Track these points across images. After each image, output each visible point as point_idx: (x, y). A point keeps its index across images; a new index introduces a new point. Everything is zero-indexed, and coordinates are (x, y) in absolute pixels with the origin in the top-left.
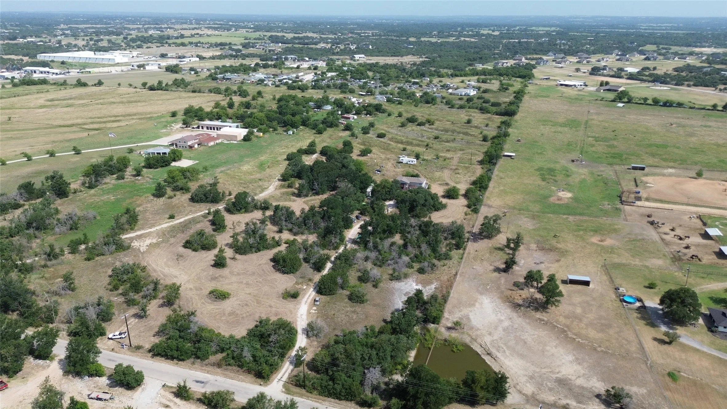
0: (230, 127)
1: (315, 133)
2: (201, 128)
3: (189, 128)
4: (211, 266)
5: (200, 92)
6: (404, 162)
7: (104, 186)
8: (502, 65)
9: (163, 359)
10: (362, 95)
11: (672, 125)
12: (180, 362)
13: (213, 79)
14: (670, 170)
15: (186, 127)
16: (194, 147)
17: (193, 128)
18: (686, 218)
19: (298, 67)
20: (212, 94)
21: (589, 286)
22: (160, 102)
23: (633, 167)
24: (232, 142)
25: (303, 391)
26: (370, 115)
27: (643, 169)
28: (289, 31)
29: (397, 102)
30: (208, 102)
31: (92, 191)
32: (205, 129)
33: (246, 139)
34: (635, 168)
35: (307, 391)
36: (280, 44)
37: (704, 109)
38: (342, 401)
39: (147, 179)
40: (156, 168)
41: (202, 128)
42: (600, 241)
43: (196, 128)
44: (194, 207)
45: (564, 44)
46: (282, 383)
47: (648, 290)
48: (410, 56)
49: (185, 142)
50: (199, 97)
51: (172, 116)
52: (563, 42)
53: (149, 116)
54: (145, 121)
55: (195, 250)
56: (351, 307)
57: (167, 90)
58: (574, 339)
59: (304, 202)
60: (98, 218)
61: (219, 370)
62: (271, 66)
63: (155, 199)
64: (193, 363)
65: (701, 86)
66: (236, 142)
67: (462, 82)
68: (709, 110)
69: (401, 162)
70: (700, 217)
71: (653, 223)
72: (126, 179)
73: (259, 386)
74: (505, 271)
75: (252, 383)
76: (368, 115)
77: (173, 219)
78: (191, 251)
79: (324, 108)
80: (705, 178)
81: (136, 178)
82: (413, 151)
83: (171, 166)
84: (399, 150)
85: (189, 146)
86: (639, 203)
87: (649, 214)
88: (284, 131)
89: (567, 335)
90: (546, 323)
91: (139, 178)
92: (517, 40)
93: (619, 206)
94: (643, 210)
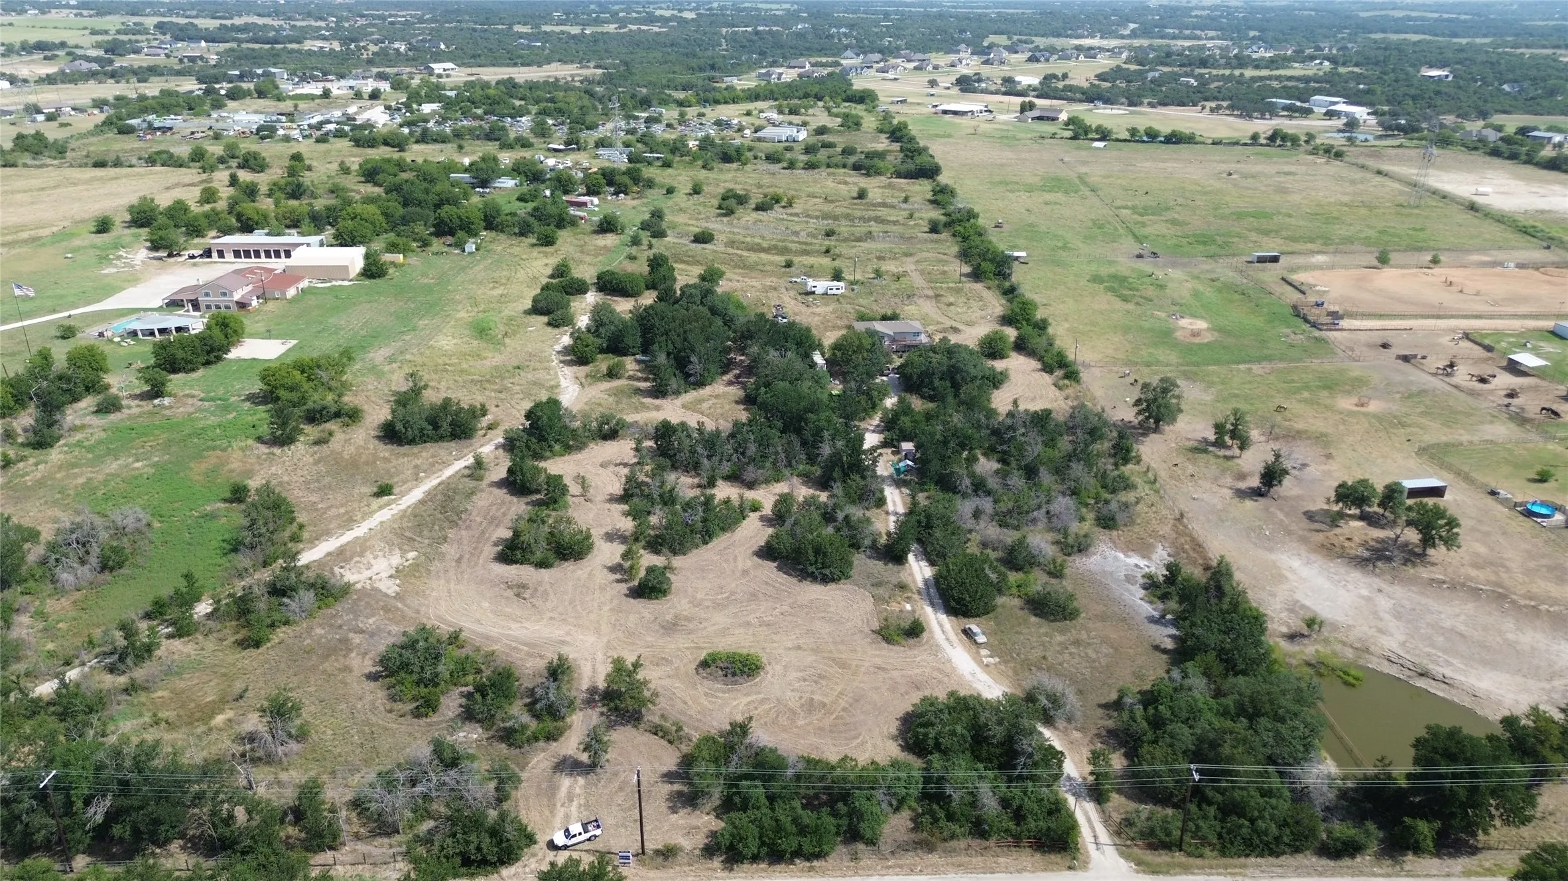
0: (308, 245)
1: (534, 245)
2: (215, 254)
3: (180, 259)
4: (627, 596)
5: (117, 164)
6: (819, 290)
7: (79, 436)
8: (779, 79)
9: (763, 866)
10: (556, 150)
11: (1230, 174)
12: (815, 863)
13: (121, 132)
14: (1320, 259)
15: (170, 255)
16: (250, 305)
17: (193, 257)
18: (1445, 340)
19: (326, 94)
20: (158, 168)
21: (1442, 496)
22: (25, 197)
23: (1259, 257)
24: (334, 283)
25: (1179, 857)
26: (626, 194)
27: (1275, 259)
28: (194, 13)
29: (660, 163)
30: (168, 188)
31: (55, 455)
32: (229, 257)
33: (373, 270)
34: (1261, 260)
35: (1189, 855)
36: (203, 44)
37: (1236, 143)
38: (1283, 858)
39: (190, 401)
40: (193, 370)
41: (221, 254)
42: (1357, 405)
43: (201, 256)
44: (415, 455)
45: (845, 34)
46: (1111, 852)
47: (1540, 485)
48: (554, 65)
49: (224, 294)
50: (127, 176)
51: (99, 232)
53: (25, 235)
54: (25, 250)
55: (542, 564)
56: (1062, 632)
57: (13, 165)
58: (1533, 607)
59: (684, 406)
60: (156, 525)
61: (934, 858)
62: (248, 93)
63: (277, 451)
64: (855, 857)
65: (1173, 104)
66: (346, 283)
67: (748, 114)
68: (1245, 144)
69: (813, 293)
70: (1467, 336)
71: (1406, 359)
72: (129, 407)
73: (1069, 872)
74: (1261, 495)
75: (1045, 870)
76: (622, 195)
77: (390, 494)
78: (532, 569)
79: (497, 185)
80: (1392, 267)
81: (156, 402)
82: (812, 267)
83: (231, 360)
84: (777, 265)
85: (237, 303)
86: (1344, 323)
87: (1380, 342)
88: (449, 245)
89: (1513, 602)
90: (1453, 587)
91: (167, 401)
92: (749, 29)
93: (1317, 333)
94: (1363, 337)
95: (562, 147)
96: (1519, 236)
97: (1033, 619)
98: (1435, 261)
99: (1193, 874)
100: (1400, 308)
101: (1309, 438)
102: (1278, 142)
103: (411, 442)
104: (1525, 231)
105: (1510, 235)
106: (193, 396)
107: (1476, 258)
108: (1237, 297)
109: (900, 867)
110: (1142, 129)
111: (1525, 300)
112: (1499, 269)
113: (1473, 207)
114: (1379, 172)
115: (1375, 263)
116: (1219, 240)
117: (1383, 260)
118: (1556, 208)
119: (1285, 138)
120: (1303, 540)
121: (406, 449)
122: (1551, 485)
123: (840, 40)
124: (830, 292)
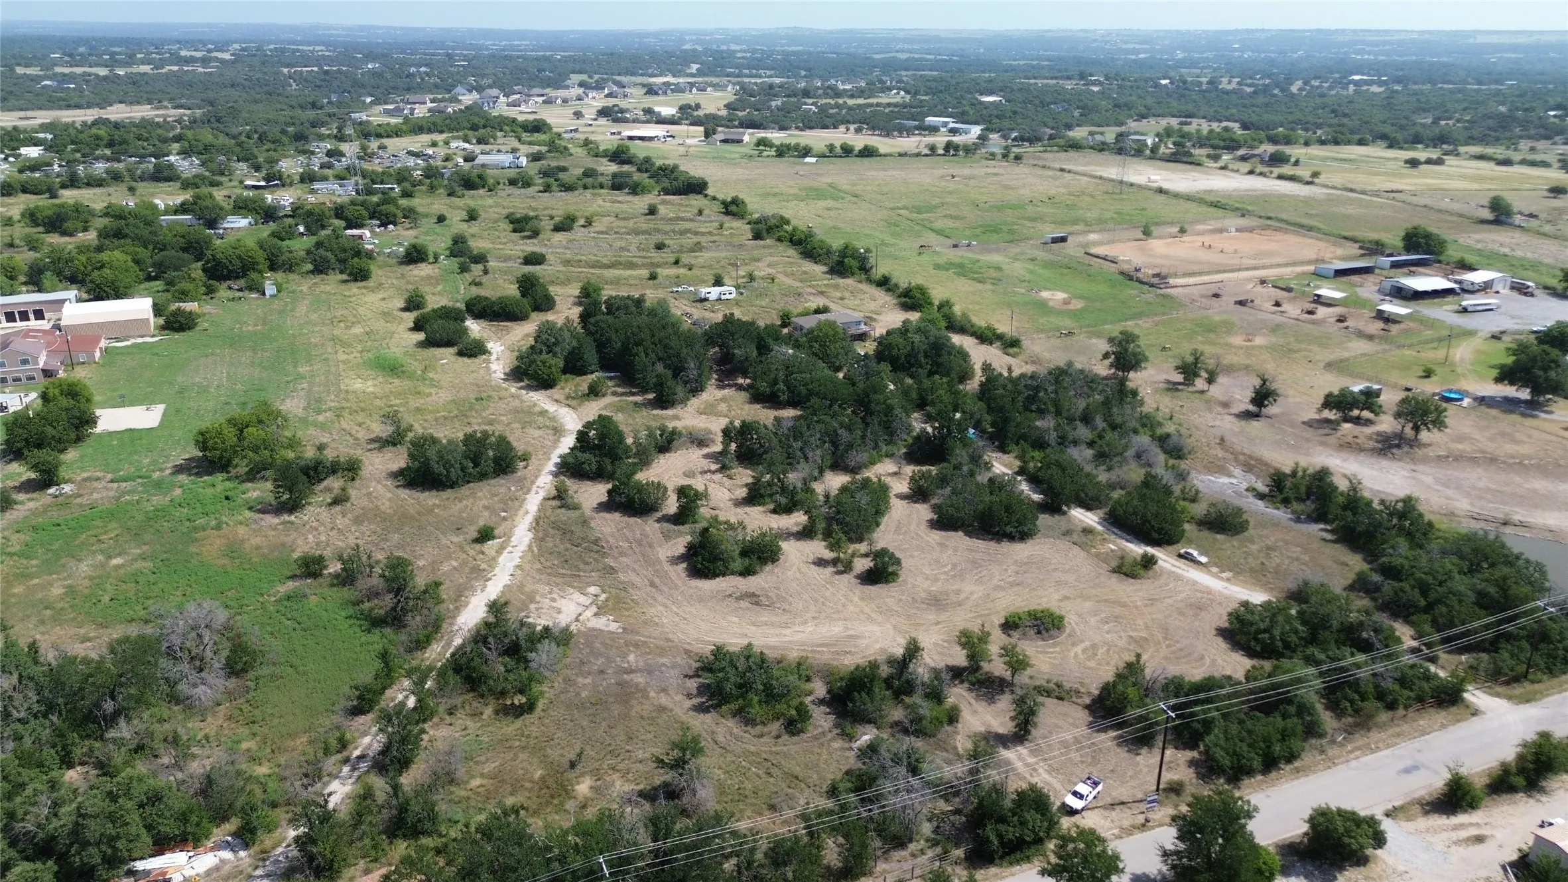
1: (347, 281)
6: (713, 297)
8: (412, 114)
10: (260, 187)
11: (953, 177)
12: (1296, 764)
14: (1095, 236)
16: (58, 372)
18: (1251, 287)
23: (1050, 239)
24: (134, 341)
25: (1527, 686)
26: (395, 225)
27: (1064, 240)
29: (400, 193)
33: (181, 322)
34: (1054, 241)
35: (1532, 682)
39: (100, 484)
42: (1245, 341)
45: (427, 74)
46: (1482, 695)
49: (25, 362)
52: (423, 69)
58: (1519, 463)
61: (1375, 734)
63: (290, 518)
66: (149, 340)
69: (706, 300)
70: (1263, 282)
71: (1241, 303)
72: (22, 503)
73: (1475, 718)
74: (1256, 416)
75: (1458, 721)
76: (391, 227)
77: (494, 538)
78: (740, 579)
79: (226, 225)
80: (1156, 238)
81: (52, 491)
82: (678, 277)
83: (100, 435)
84: (641, 279)
85: (43, 371)
86: (1172, 281)
87: (1211, 293)
88: (240, 290)
89: (1504, 462)
90: (1456, 459)
91: (67, 488)
92: (316, 69)
93: (1159, 291)
94: (1194, 290)
95: (263, 183)
96: (1212, 209)
97: (1219, 536)
98: (1183, 231)
99: (1548, 695)
100: (1196, 268)
101: (1239, 370)
102: (952, 152)
103: (452, 485)
104: (1216, 205)
105: (1204, 209)
106: (98, 479)
107: (1201, 227)
108: (1065, 271)
109: (1359, 748)
110: (838, 144)
111: (1270, 254)
112: (1225, 234)
113: (1161, 191)
114: (1062, 170)
115: (1141, 236)
116: (1005, 228)
117: (1147, 233)
118: (1216, 188)
119: (956, 148)
120: (1323, 444)
121: (449, 493)
122: (1434, 379)
123: (423, 79)
124: (723, 297)
